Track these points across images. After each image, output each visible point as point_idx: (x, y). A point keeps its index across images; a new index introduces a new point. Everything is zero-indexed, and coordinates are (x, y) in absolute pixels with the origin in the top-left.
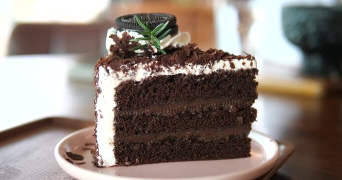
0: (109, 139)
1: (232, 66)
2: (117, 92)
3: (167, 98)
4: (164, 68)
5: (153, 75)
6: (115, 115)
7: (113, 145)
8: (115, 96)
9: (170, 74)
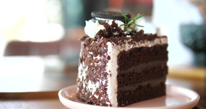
0: (115, 90)
1: (161, 42)
2: (118, 59)
3: (138, 61)
4: (137, 43)
5: (134, 47)
6: (118, 73)
7: (117, 93)
8: (117, 61)
9: (139, 47)
